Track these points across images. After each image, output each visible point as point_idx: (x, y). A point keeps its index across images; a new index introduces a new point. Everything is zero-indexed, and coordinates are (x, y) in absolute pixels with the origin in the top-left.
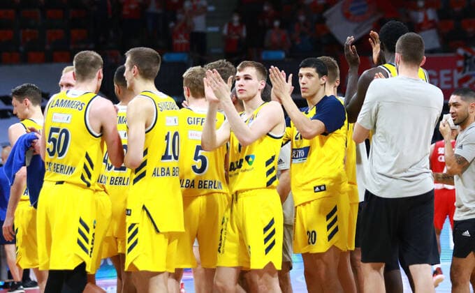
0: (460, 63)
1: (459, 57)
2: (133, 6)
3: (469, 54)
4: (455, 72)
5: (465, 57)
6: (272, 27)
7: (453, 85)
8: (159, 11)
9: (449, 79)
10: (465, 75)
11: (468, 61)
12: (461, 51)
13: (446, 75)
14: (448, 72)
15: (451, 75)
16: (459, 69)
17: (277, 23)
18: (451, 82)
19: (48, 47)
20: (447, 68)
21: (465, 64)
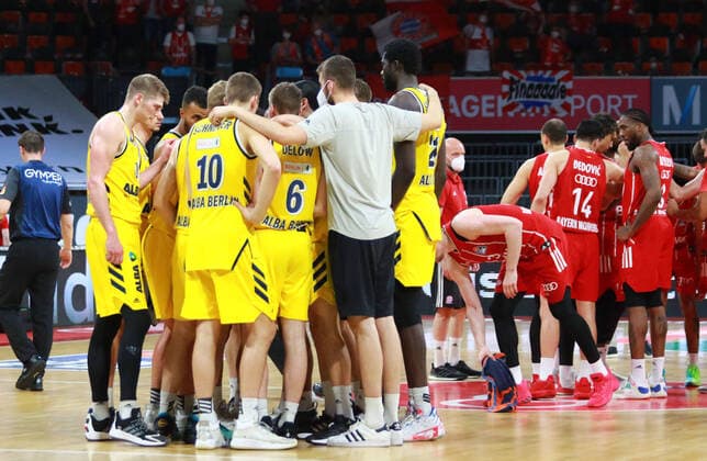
0: (505, 88)
1: (505, 81)
2: (130, 9)
3: (516, 78)
4: (500, 98)
5: (511, 82)
6: (282, 39)
7: (496, 114)
8: (157, 17)
9: (492, 106)
10: (510, 102)
11: (514, 86)
12: (506, 75)
13: (489, 102)
14: (492, 98)
15: (495, 102)
16: (504, 95)
17: (287, 35)
18: (494, 110)
19: (29, 56)
20: (489, 93)
21: (512, 90)
